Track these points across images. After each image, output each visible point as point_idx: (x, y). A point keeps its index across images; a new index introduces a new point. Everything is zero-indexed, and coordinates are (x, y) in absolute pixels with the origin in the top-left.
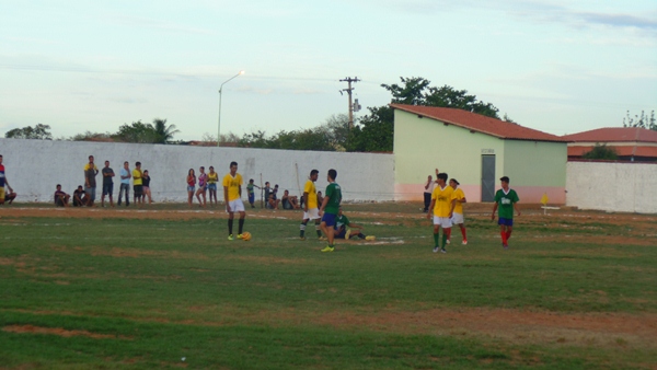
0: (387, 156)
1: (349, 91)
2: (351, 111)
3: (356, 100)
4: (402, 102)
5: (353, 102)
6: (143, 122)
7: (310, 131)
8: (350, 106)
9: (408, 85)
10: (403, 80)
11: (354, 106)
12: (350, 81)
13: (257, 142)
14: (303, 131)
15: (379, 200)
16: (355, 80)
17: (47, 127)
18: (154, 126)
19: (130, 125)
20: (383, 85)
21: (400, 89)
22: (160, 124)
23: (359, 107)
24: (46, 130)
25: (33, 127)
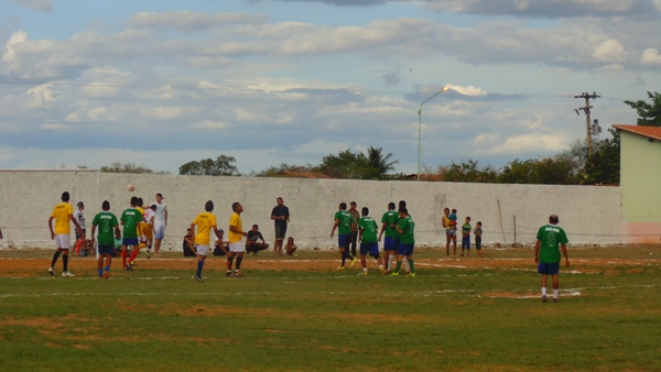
0: (611, 189)
1: (587, 110)
2: (589, 134)
3: (596, 121)
4: (650, 123)
5: (592, 123)
6: (352, 152)
7: (550, 161)
8: (589, 129)
9: (656, 101)
10: (651, 96)
11: (593, 128)
12: (587, 97)
13: (469, 174)
14: (541, 160)
15: (603, 243)
16: (594, 97)
17: (231, 159)
18: (367, 155)
19: (337, 155)
20: (627, 102)
21: (648, 107)
22: (375, 154)
23: (600, 129)
24: (230, 163)
25: (214, 159)
